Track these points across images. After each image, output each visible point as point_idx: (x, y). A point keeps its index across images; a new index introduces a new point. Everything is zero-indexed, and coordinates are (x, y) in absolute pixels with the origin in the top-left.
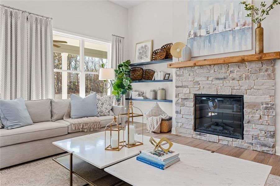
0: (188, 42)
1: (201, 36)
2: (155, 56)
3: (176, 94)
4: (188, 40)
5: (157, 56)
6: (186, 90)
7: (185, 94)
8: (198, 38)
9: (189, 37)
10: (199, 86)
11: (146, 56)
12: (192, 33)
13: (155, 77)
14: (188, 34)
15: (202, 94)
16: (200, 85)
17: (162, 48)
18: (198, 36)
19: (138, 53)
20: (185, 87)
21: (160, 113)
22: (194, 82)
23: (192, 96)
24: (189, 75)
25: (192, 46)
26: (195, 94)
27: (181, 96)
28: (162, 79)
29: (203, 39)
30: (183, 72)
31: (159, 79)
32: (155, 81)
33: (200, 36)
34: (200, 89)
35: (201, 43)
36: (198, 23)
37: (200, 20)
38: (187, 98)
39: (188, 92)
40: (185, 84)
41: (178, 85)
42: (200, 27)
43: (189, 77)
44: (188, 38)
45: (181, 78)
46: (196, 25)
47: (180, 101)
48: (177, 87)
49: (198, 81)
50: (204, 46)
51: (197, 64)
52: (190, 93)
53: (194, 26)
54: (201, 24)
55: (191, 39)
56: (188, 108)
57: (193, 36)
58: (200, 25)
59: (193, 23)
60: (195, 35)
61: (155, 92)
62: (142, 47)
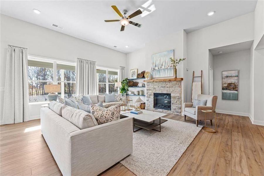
2: (139, 76)
3: (147, 93)
6: (150, 91)
8: (155, 70)
9: (152, 70)
11: (135, 76)
12: (153, 68)
13: (138, 85)
14: (151, 68)
15: (156, 93)
16: (156, 89)
17: (141, 73)
19: (131, 74)
21: (140, 101)
22: (153, 88)
23: (153, 94)
24: (152, 85)
25: (153, 73)
27: (149, 94)
28: (141, 86)
30: (149, 84)
31: (140, 86)
32: (138, 87)
33: (156, 70)
34: (156, 91)
37: (156, 63)
38: (151, 95)
40: (150, 89)
45: (149, 86)
46: (154, 65)
47: (148, 96)
48: (147, 90)
51: (154, 81)
52: (152, 92)
56: (151, 99)
58: (156, 65)
59: (153, 64)
60: (154, 69)
61: (139, 92)
62: (133, 72)
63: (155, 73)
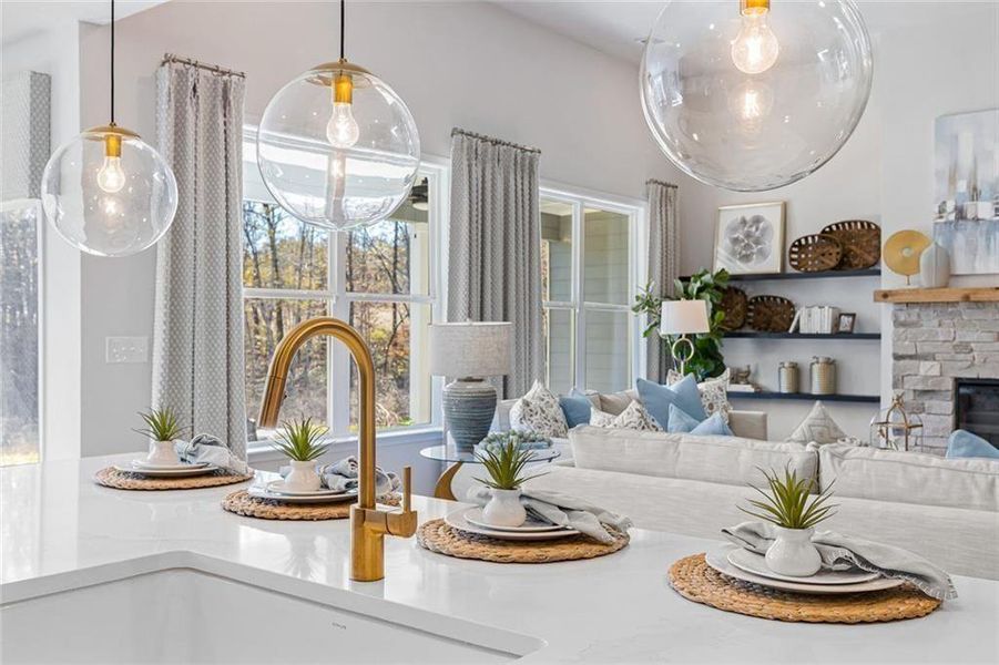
0: (937, 232)
1: (978, 220)
2: (800, 257)
3: (894, 377)
4: (938, 227)
5: (807, 255)
6: (927, 369)
7: (926, 378)
8: (970, 225)
9: (941, 217)
10: (969, 357)
11: (763, 254)
12: (950, 206)
13: (798, 321)
14: (937, 210)
15: (978, 379)
16: (975, 354)
17: (824, 231)
18: (970, 216)
19: (728, 241)
20: (925, 357)
21: (834, 434)
22: (955, 343)
23: (949, 385)
24: (940, 325)
25: (950, 242)
26: (956, 380)
27: (911, 384)
28: (827, 329)
29: (984, 228)
30: (919, 315)
31: (816, 329)
32: (797, 334)
33: (976, 220)
34: (972, 365)
35: (979, 239)
36: (969, 183)
37: (974, 174)
38: (933, 391)
39: (936, 371)
40: (926, 348)
41: (901, 352)
42: (975, 194)
43: (939, 329)
44: (939, 221)
45: (914, 330)
46: (962, 186)
47: (909, 398)
48: (897, 357)
49: (970, 342)
50: (988, 247)
51: (972, 298)
52: (941, 375)
53: (955, 188)
54: (979, 187)
55: (945, 223)
56: (937, 418)
57: (952, 217)
58: (975, 189)
59: (953, 180)
60: (960, 213)
61: (796, 370)
62: (744, 222)
63: (968, 243)
